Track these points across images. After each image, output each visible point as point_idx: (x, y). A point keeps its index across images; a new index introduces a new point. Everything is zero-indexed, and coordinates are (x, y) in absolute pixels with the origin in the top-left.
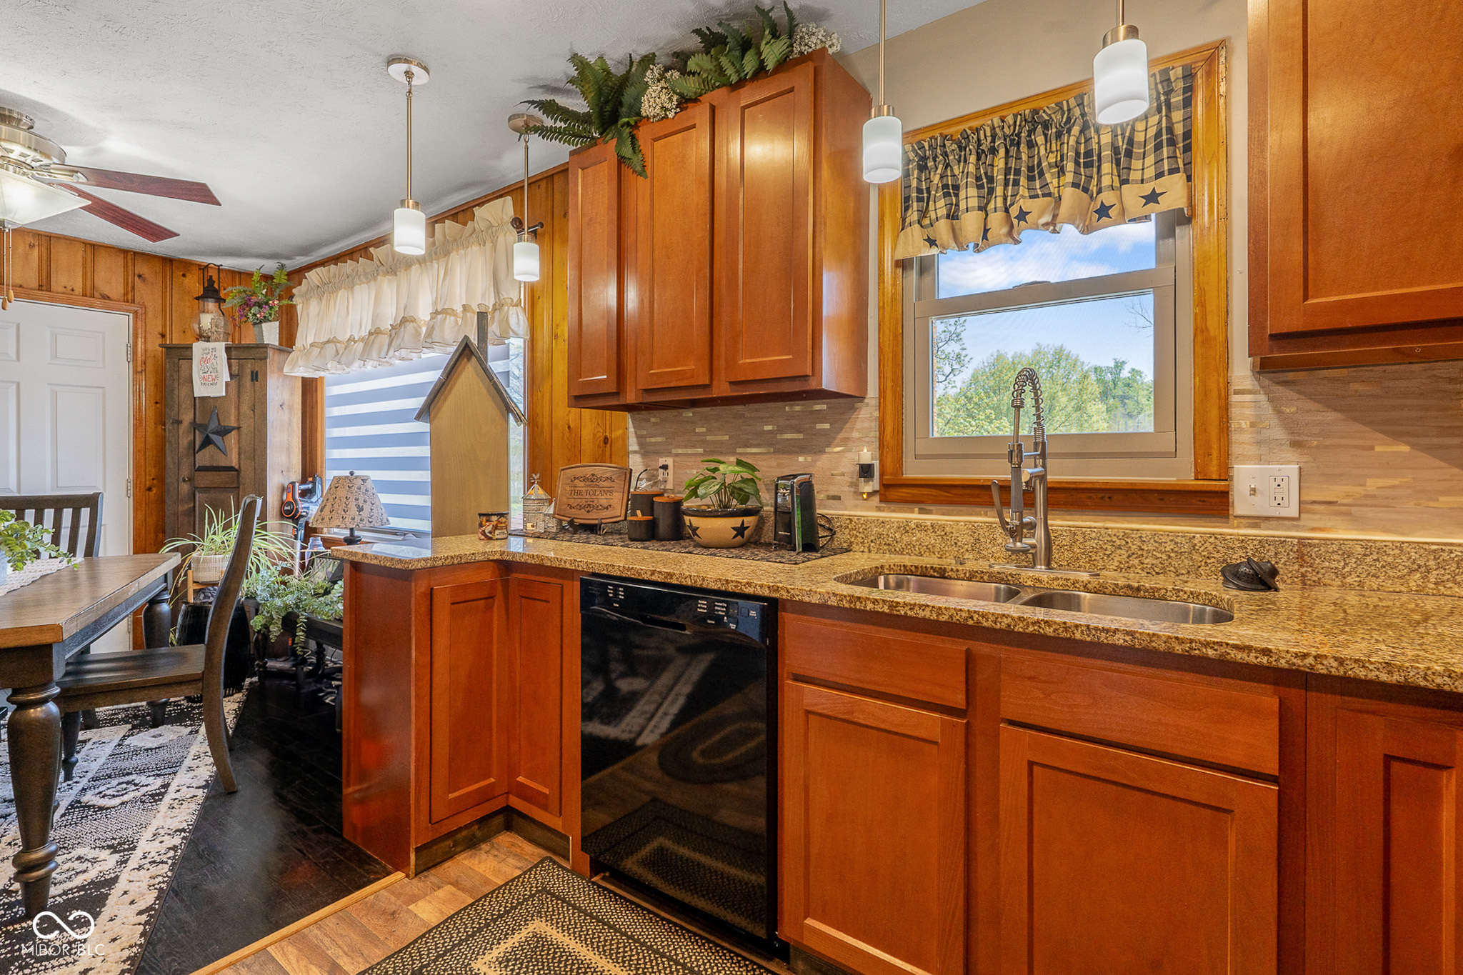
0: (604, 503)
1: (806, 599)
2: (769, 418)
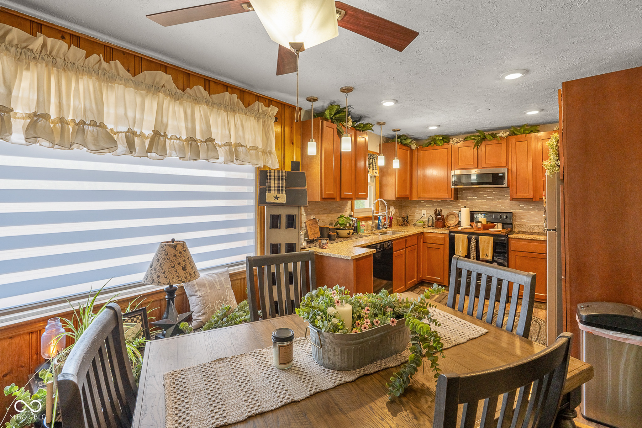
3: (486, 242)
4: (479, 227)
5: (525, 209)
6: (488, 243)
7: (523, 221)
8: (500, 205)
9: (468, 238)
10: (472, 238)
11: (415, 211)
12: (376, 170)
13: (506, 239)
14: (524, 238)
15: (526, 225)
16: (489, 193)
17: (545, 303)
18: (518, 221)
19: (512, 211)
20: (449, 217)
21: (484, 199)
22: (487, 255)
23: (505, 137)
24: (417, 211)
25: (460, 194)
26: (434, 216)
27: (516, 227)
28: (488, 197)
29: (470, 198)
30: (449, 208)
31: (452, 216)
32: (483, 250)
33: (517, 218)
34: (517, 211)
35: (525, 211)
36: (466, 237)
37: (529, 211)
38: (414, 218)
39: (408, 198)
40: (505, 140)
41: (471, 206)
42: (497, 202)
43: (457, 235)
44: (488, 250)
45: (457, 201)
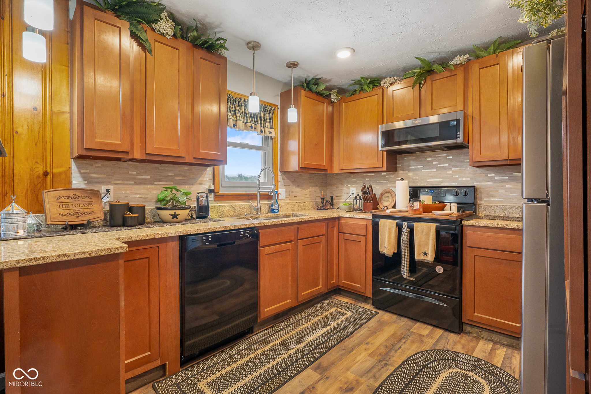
0: (88, 210)
1: (268, 224)
2: (170, 170)
3: (424, 233)
4: (415, 208)
5: (496, 180)
6: (428, 234)
7: (492, 199)
8: (457, 176)
9: (397, 225)
10: (404, 226)
11: (342, 190)
12: (271, 128)
13: (458, 227)
14: (490, 225)
15: (497, 206)
16: (440, 158)
17: (519, 339)
18: (485, 199)
19: (475, 184)
20: (383, 197)
21: (433, 168)
22: (425, 254)
23: (461, 64)
24: (345, 190)
25: (399, 164)
26: (361, 195)
27: (482, 209)
28: (439, 165)
29: (413, 167)
30: (385, 183)
31: (387, 195)
32: (419, 246)
33: (483, 196)
34: (483, 183)
35: (496, 184)
36: (395, 225)
37: (504, 184)
38: (341, 199)
39: (325, 170)
40: (462, 68)
41: (413, 179)
42: (453, 171)
43: (382, 221)
44: (427, 244)
45: (396, 173)
